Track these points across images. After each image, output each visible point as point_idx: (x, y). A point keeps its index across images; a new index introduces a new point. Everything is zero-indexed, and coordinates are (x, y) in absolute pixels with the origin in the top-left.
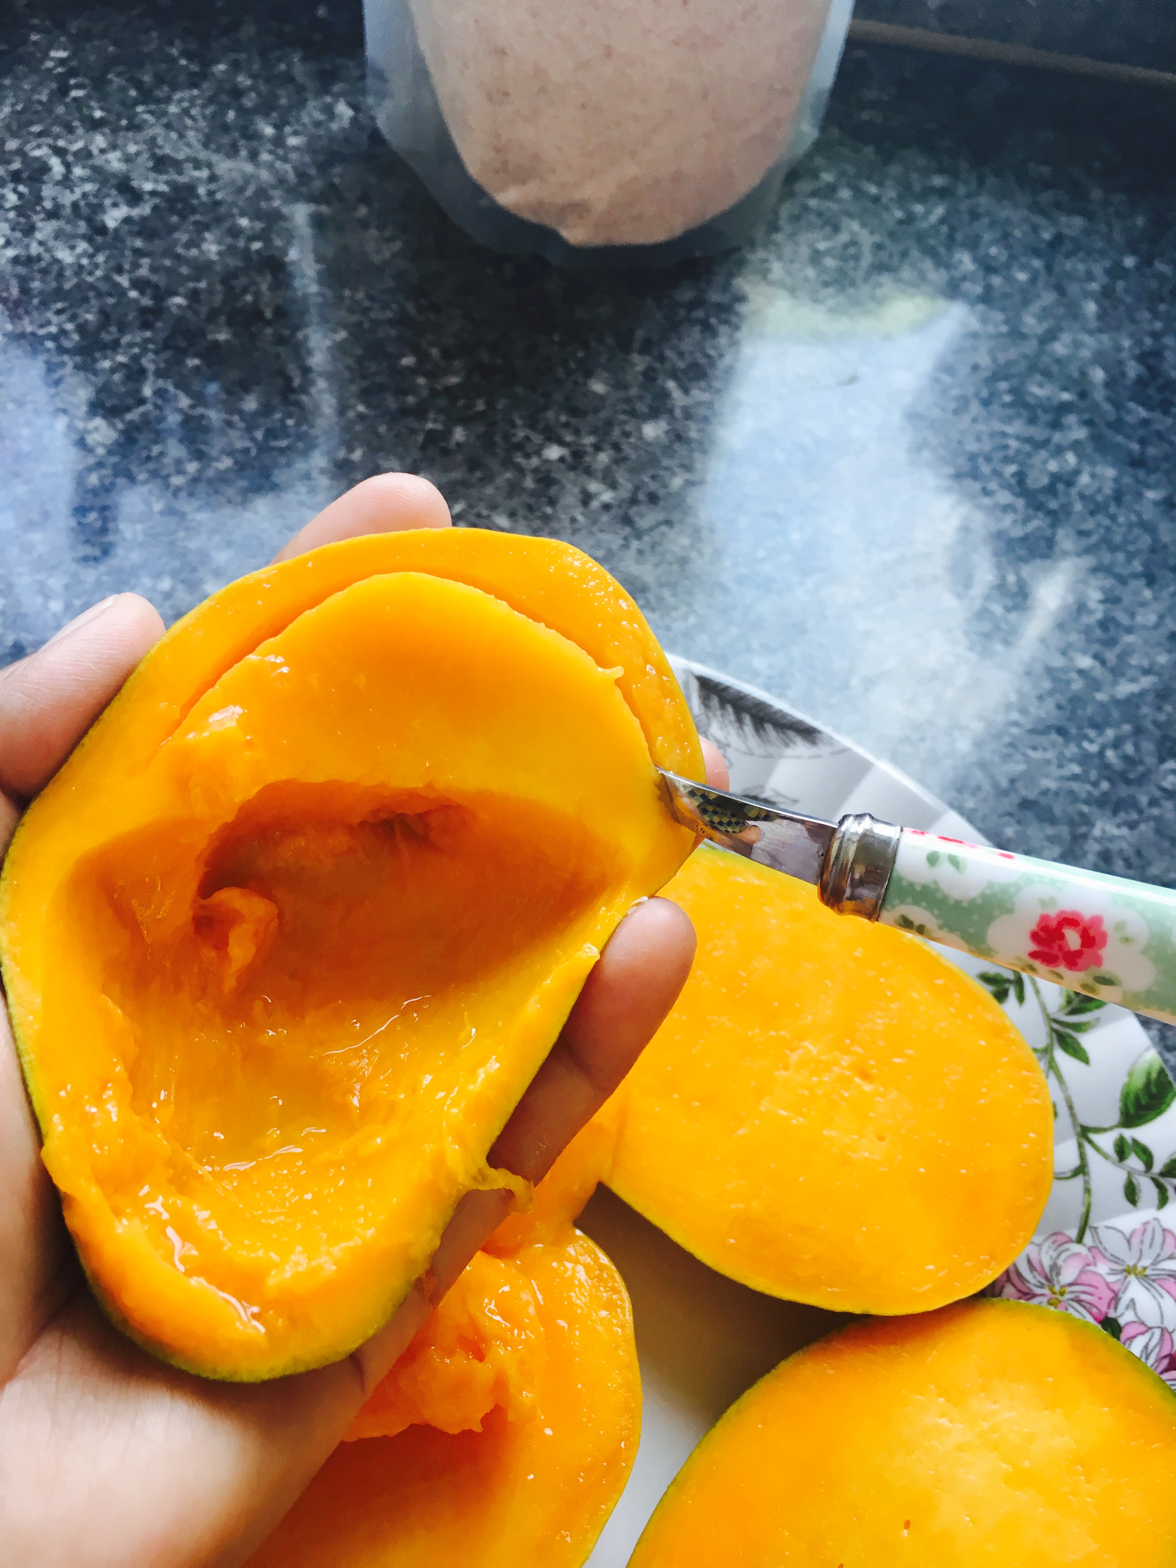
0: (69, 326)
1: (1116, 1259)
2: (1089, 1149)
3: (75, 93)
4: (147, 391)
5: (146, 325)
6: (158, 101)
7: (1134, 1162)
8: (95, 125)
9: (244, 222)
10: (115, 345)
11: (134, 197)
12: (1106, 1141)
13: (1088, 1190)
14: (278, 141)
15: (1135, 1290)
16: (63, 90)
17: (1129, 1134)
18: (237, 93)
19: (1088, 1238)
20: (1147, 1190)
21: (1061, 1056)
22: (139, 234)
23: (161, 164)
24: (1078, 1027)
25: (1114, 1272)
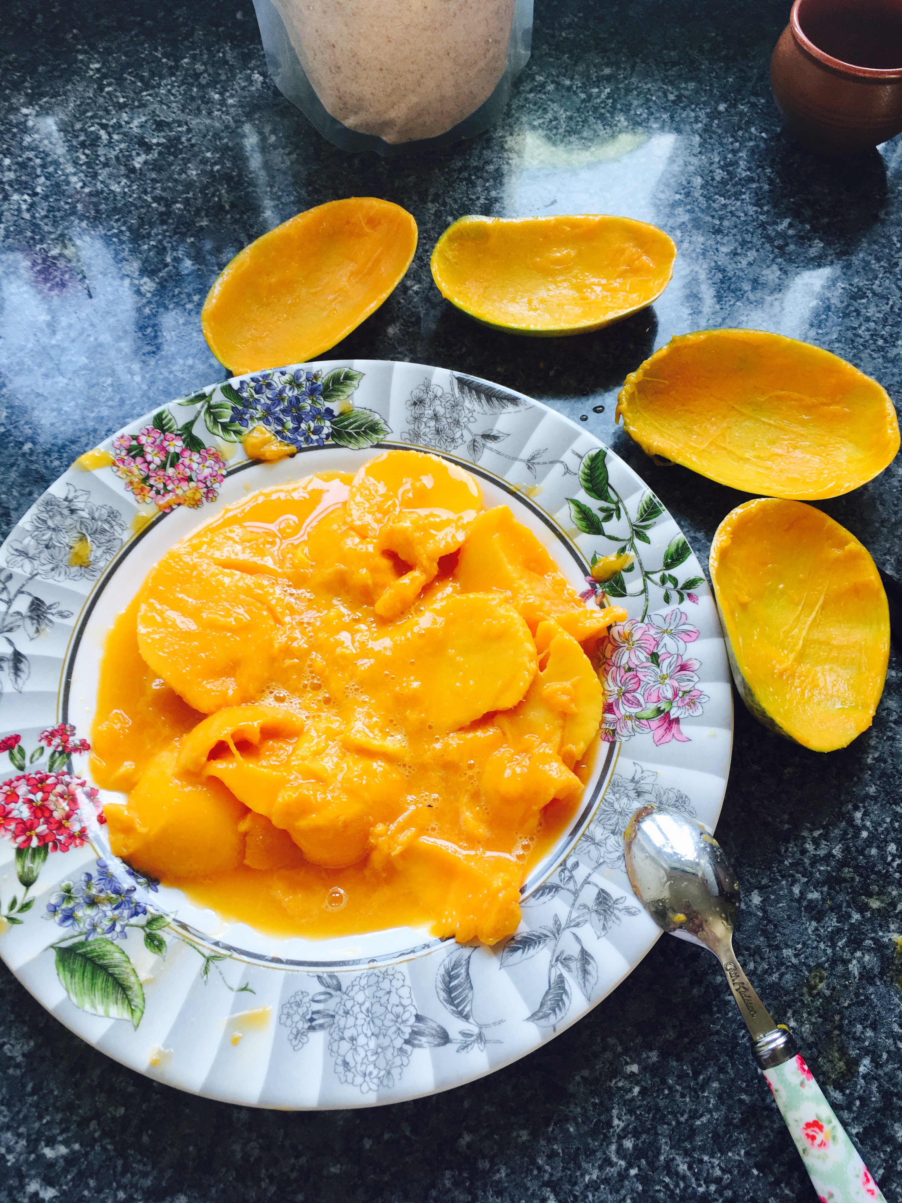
0: (123, 228)
1: (658, 627)
2: (648, 581)
3: (107, 89)
4: (169, 260)
5: (163, 222)
6: (153, 87)
7: (669, 585)
8: (121, 107)
9: (209, 155)
10: (149, 235)
11: (148, 148)
12: (656, 577)
13: (647, 600)
14: (223, 102)
15: (667, 639)
16: (101, 88)
17: (667, 573)
18: (197, 76)
19: (646, 620)
20: (675, 596)
21: (636, 541)
22: (153, 170)
23: (160, 126)
24: (646, 527)
25: (657, 633)
